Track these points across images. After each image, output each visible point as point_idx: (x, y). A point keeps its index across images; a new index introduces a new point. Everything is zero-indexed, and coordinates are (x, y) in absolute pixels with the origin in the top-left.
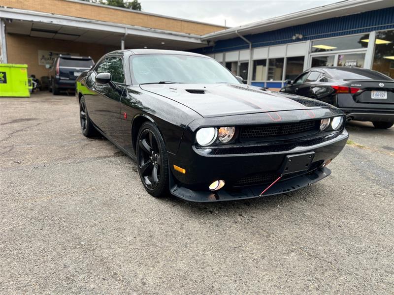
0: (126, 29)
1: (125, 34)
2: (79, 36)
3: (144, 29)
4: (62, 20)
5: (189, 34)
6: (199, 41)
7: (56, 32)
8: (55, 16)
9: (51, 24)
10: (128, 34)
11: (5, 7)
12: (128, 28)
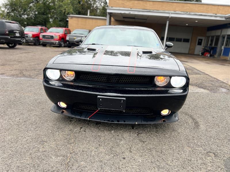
0: (170, 14)
1: (169, 17)
2: (146, 19)
3: (182, 13)
4: (135, 12)
5: (216, 14)
6: (223, 19)
7: (134, 18)
8: (132, 9)
9: (129, 14)
10: (171, 17)
11: (110, 7)
12: (171, 13)
